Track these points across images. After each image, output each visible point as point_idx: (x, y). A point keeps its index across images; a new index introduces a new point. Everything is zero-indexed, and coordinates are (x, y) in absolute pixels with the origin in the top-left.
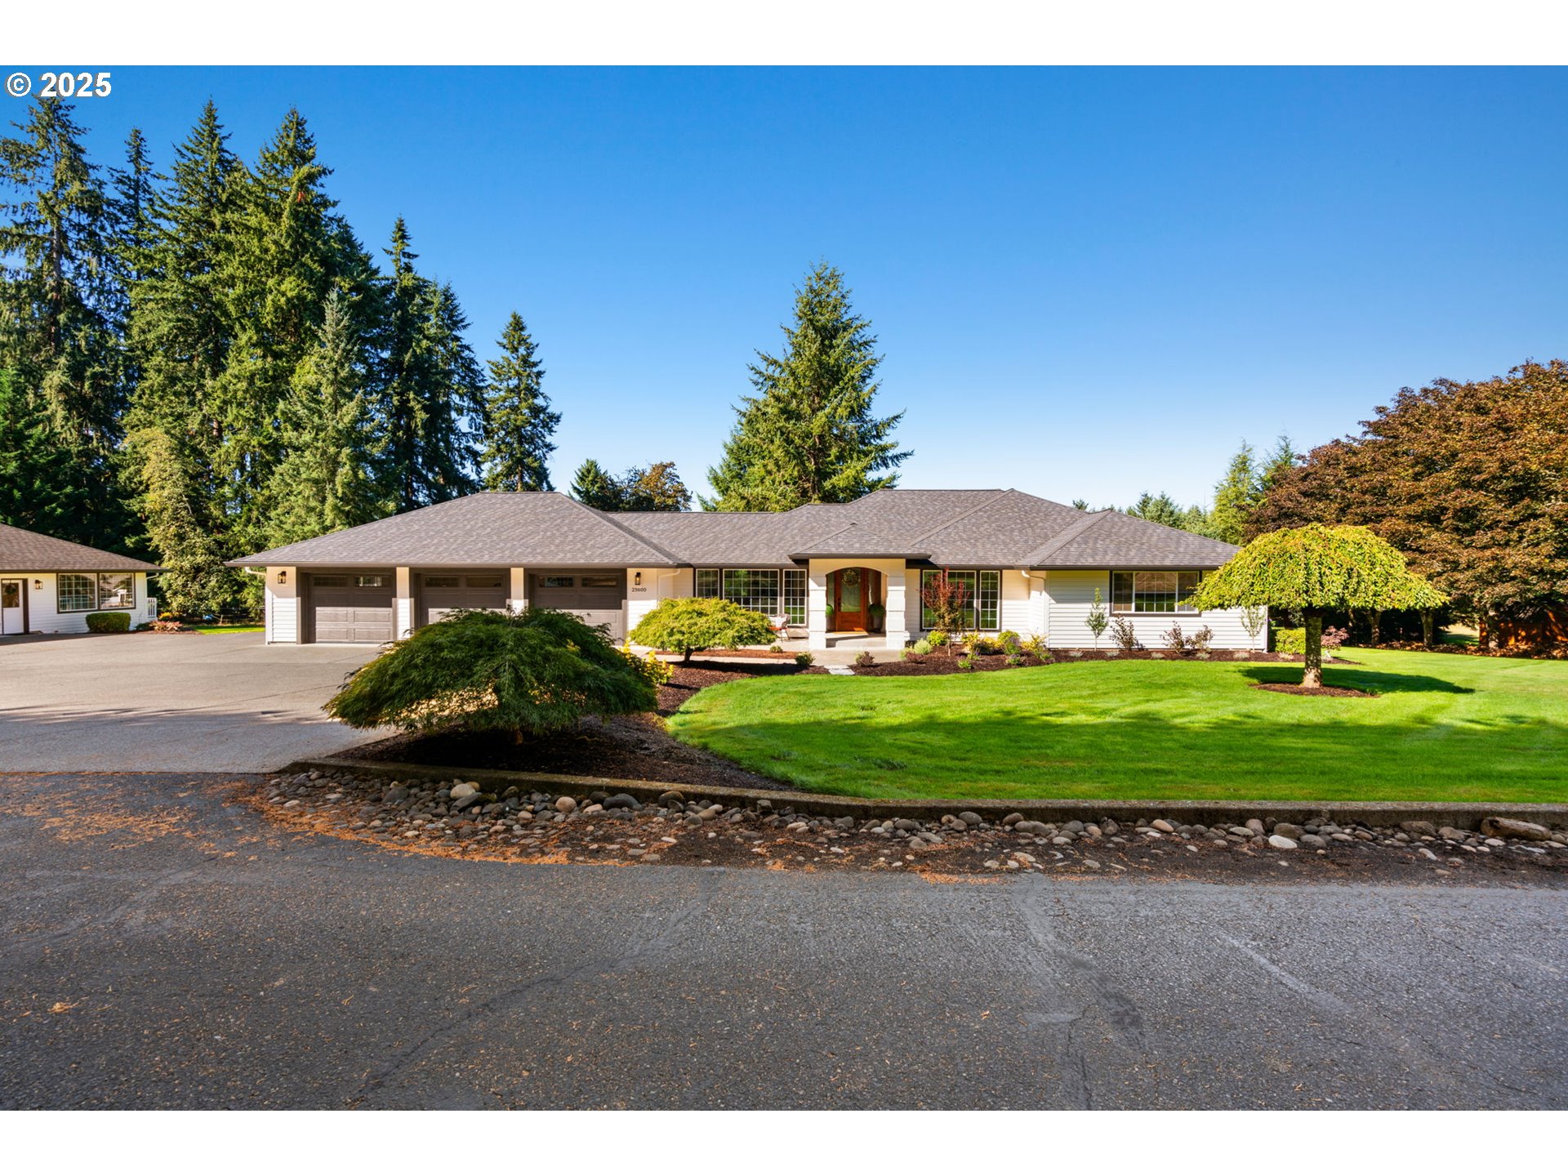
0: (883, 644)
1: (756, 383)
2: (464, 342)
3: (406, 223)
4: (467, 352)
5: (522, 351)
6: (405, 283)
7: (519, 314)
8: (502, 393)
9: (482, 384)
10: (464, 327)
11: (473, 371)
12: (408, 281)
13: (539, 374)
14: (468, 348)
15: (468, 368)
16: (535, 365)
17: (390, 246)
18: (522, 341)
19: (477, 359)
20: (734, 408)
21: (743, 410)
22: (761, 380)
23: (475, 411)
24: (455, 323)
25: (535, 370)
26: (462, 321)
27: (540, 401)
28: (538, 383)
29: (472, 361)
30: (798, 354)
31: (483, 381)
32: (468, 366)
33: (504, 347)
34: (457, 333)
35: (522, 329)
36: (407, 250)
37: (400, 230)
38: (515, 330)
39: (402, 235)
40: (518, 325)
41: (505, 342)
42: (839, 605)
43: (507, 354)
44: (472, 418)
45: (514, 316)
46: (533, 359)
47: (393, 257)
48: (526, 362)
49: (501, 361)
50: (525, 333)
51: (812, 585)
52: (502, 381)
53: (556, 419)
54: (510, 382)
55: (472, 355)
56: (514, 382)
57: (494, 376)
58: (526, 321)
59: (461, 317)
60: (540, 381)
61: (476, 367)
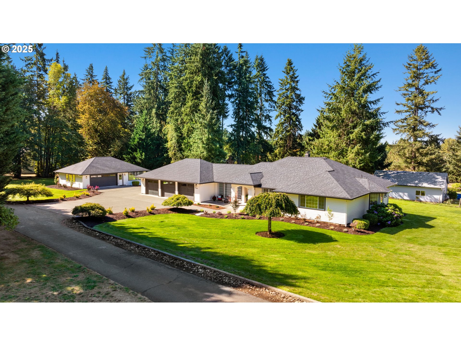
2: (267, 76)
4: (267, 79)
5: (291, 73)
6: (241, 62)
10: (267, 70)
11: (270, 86)
13: (297, 82)
14: (267, 77)
16: (296, 78)
18: (291, 69)
24: (264, 69)
25: (296, 80)
26: (266, 67)
27: (298, 92)
29: (270, 82)
31: (273, 89)
32: (268, 84)
33: (285, 73)
34: (265, 72)
35: (292, 64)
36: (242, 50)
38: (289, 65)
39: (241, 45)
40: (290, 63)
41: (285, 71)
43: (286, 75)
45: (289, 60)
46: (296, 76)
47: (238, 54)
48: (292, 77)
49: (283, 78)
50: (292, 66)
53: (303, 99)
55: (269, 80)
56: (288, 86)
57: (280, 85)
58: (293, 61)
59: (266, 66)
60: (298, 84)
61: (271, 84)
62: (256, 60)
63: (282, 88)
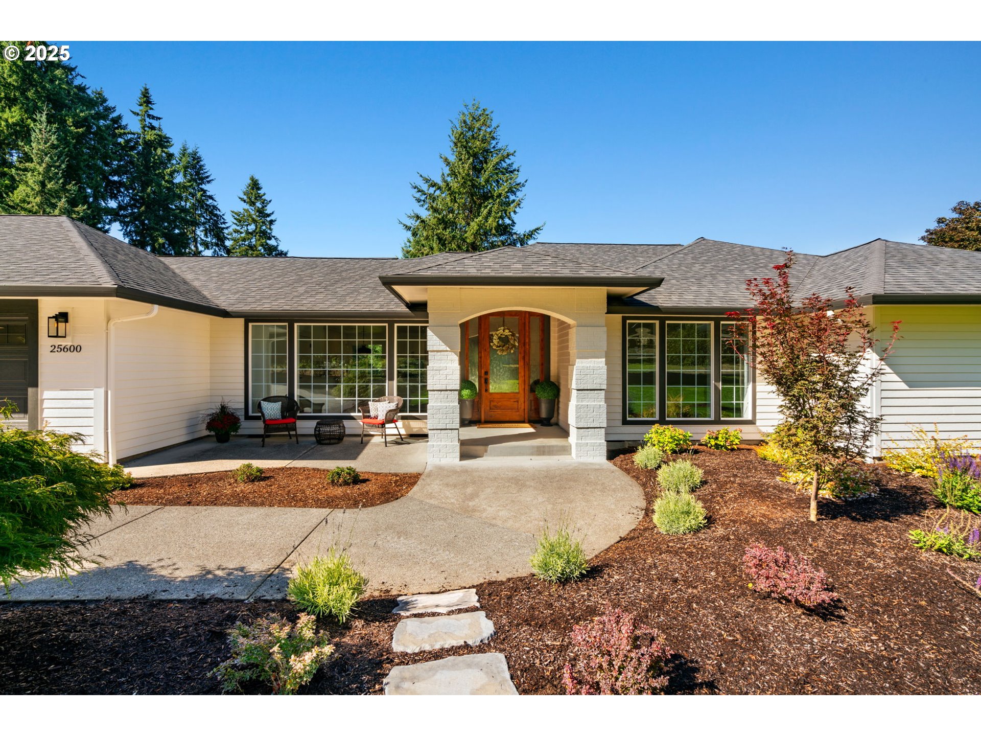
0: (566, 450)
1: (419, 201)
2: (209, 194)
3: (151, 92)
4: (210, 201)
5: (259, 205)
6: (148, 137)
7: (256, 177)
8: (243, 235)
9: (223, 226)
10: (209, 182)
11: (216, 215)
12: (150, 136)
13: (271, 222)
14: (211, 197)
15: (211, 213)
16: (269, 215)
17: (138, 109)
18: (258, 197)
19: (219, 207)
20: (401, 223)
21: (409, 224)
22: (423, 198)
23: (217, 245)
24: (202, 179)
25: (268, 219)
26: (207, 177)
27: (272, 242)
28: (270, 229)
29: (215, 207)
30: (453, 174)
31: (224, 223)
32: (212, 211)
33: (245, 201)
34: (203, 186)
35: (259, 189)
36: (151, 112)
37: (145, 96)
38: (253, 189)
39: (146, 100)
40: (255, 185)
41: (245, 198)
42: (487, 382)
43: (247, 206)
44: (215, 251)
45: (252, 179)
46: (268, 211)
47: (139, 118)
48: (262, 213)
49: (242, 211)
50: (261, 192)
51: (433, 341)
52: (242, 226)
53: (284, 254)
54: (249, 227)
55: (215, 204)
56: (252, 228)
57: (235, 221)
58: (262, 183)
59: (206, 175)
60: (272, 227)
61: (218, 212)
62: (184, 155)
63: (238, 228)
